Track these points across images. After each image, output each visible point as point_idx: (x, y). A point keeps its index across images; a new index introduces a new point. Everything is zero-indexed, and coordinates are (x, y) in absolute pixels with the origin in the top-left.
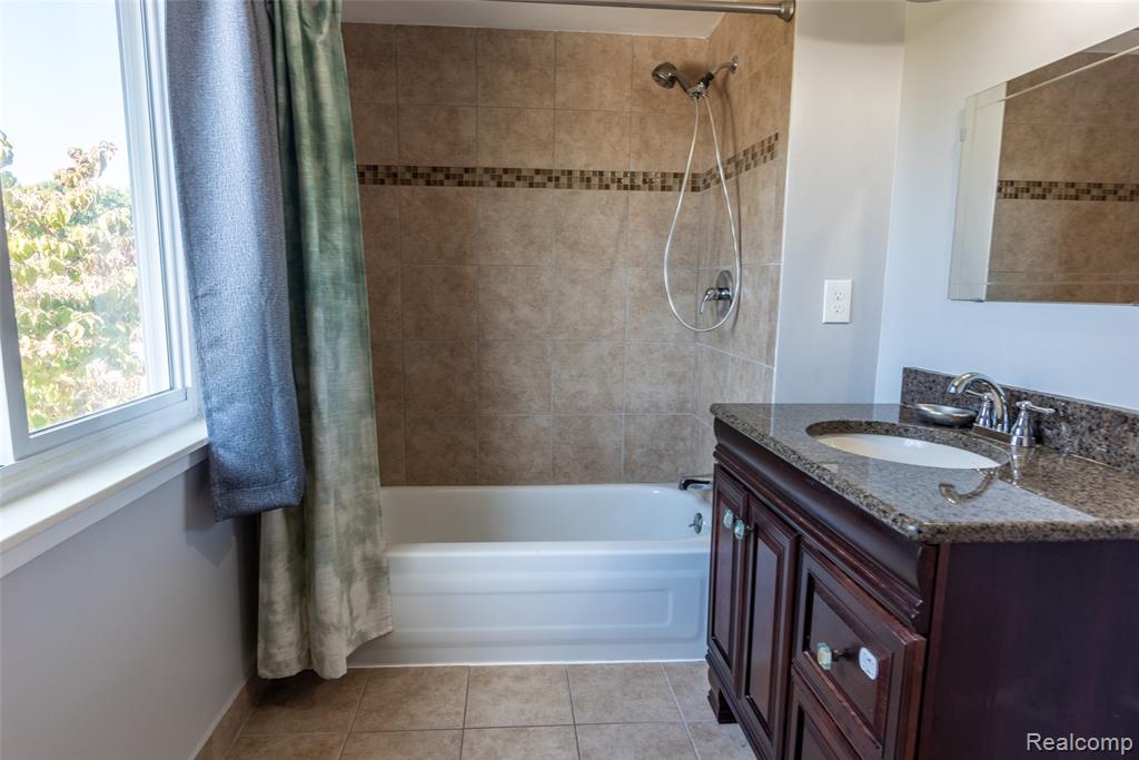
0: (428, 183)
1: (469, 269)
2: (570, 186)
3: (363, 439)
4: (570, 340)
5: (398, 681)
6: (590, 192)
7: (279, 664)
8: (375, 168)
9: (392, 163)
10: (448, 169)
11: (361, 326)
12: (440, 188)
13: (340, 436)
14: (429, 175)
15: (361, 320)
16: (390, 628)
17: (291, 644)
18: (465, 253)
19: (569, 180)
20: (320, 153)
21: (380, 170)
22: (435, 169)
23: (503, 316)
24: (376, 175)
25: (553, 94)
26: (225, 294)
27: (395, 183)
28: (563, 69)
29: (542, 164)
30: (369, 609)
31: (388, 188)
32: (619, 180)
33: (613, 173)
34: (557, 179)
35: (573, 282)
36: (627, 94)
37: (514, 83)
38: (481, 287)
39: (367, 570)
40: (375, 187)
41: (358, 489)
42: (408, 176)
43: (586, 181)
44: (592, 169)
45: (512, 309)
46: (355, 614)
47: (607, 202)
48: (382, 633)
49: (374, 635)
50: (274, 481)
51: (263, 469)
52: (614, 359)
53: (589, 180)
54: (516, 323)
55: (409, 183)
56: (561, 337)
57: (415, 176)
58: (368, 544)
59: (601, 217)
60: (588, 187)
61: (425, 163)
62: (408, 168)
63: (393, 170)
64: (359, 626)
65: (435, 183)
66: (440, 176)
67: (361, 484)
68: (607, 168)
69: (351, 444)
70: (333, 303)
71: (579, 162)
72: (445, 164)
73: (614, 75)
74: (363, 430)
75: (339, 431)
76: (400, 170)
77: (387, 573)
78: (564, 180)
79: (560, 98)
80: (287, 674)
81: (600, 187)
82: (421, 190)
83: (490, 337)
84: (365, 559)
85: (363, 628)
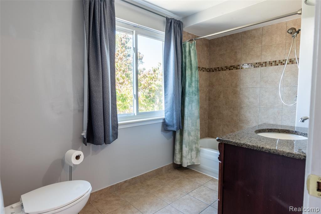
0: (229, 70)
1: (238, 89)
2: (266, 66)
3: (197, 124)
4: (264, 108)
5: (198, 175)
6: (272, 67)
7: (176, 161)
8: (219, 68)
9: (222, 66)
10: (234, 66)
11: (198, 101)
12: (232, 71)
13: (192, 122)
14: (230, 68)
15: (198, 100)
16: (199, 164)
17: (179, 158)
18: (237, 85)
19: (266, 64)
20: (191, 69)
21: (220, 68)
22: (231, 66)
23: (246, 101)
24: (219, 69)
25: (261, 43)
26: (169, 95)
27: (223, 70)
28: (264, 36)
29: (258, 61)
30: (196, 158)
31: (221, 72)
32: (282, 62)
33: (279, 61)
34: (262, 64)
35: (266, 92)
36: (284, 38)
37: (251, 43)
38: (241, 93)
39: (196, 150)
40: (218, 72)
41: (196, 133)
42: (225, 69)
43: (271, 64)
44: (273, 60)
45: (249, 99)
46: (192, 158)
47: (277, 69)
48: (198, 164)
49: (196, 164)
50: (173, 126)
51: (171, 124)
52: (279, 114)
53: (272, 63)
54: (249, 103)
55: (225, 70)
56: (262, 107)
57: (227, 68)
58: (197, 145)
59: (275, 73)
60: (271, 66)
61: (229, 65)
62: (225, 67)
63: (222, 68)
64: (193, 160)
65: (231, 70)
66: (232, 68)
67: (196, 132)
68: (277, 60)
69: (195, 124)
70: (192, 96)
71: (269, 59)
72: (233, 65)
73: (280, 34)
74: (197, 122)
75: (192, 121)
76: (224, 67)
77: (200, 152)
78: (264, 65)
79: (263, 43)
80: (178, 163)
81: (275, 65)
82: (228, 71)
83: (242, 106)
84: (196, 148)
85: (194, 161)
